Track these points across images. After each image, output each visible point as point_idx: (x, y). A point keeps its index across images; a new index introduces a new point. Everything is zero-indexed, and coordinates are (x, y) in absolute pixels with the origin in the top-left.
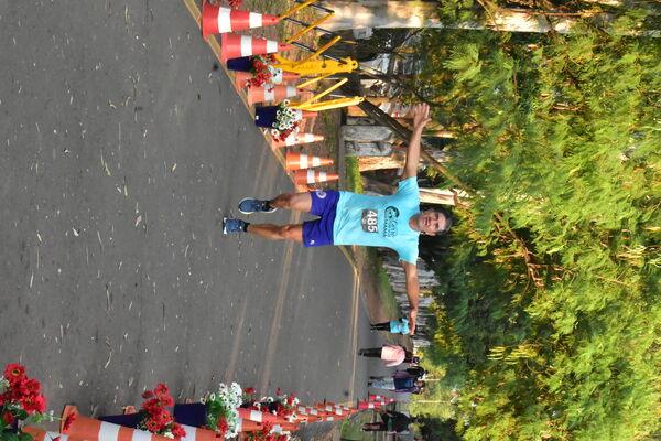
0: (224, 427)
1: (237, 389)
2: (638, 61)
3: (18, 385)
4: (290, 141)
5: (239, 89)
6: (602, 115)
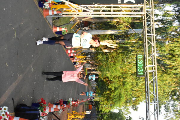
0: (70, 104)
1: (71, 99)
2: (121, 55)
3: (42, 101)
4: (78, 66)
5: (71, 60)
6: (117, 62)
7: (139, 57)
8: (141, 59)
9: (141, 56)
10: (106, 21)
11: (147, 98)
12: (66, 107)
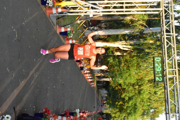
0: (77, 116)
1: (79, 110)
2: (136, 59)
3: (46, 111)
4: (85, 72)
5: (78, 65)
6: (131, 67)
7: (157, 59)
8: (159, 62)
9: (159, 59)
10: (117, 19)
11: (167, 107)
12: (72, 118)
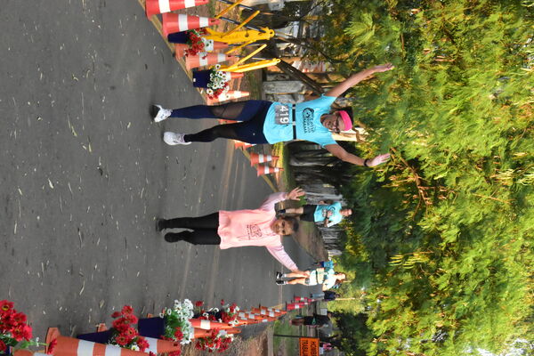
0: (180, 336)
1: (189, 305)
2: (502, 19)
3: (8, 318)
4: (223, 98)
5: (179, 58)
6: (474, 64)
12: (155, 352)
